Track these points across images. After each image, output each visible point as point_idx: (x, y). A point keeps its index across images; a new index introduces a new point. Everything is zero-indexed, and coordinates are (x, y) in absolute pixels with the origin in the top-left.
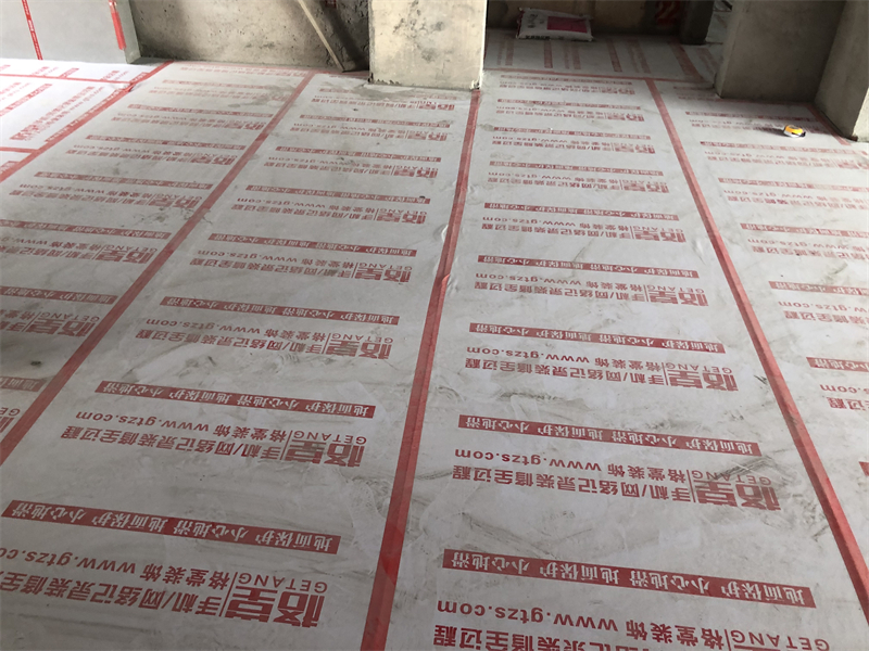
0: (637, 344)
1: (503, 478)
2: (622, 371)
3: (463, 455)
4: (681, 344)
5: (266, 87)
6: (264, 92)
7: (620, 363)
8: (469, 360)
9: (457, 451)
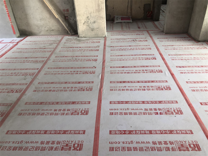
0: (155, 103)
1: (124, 149)
2: (152, 112)
3: (111, 143)
4: (166, 102)
5: (52, 41)
6: (52, 42)
7: (151, 109)
8: (110, 113)
9: (110, 142)
